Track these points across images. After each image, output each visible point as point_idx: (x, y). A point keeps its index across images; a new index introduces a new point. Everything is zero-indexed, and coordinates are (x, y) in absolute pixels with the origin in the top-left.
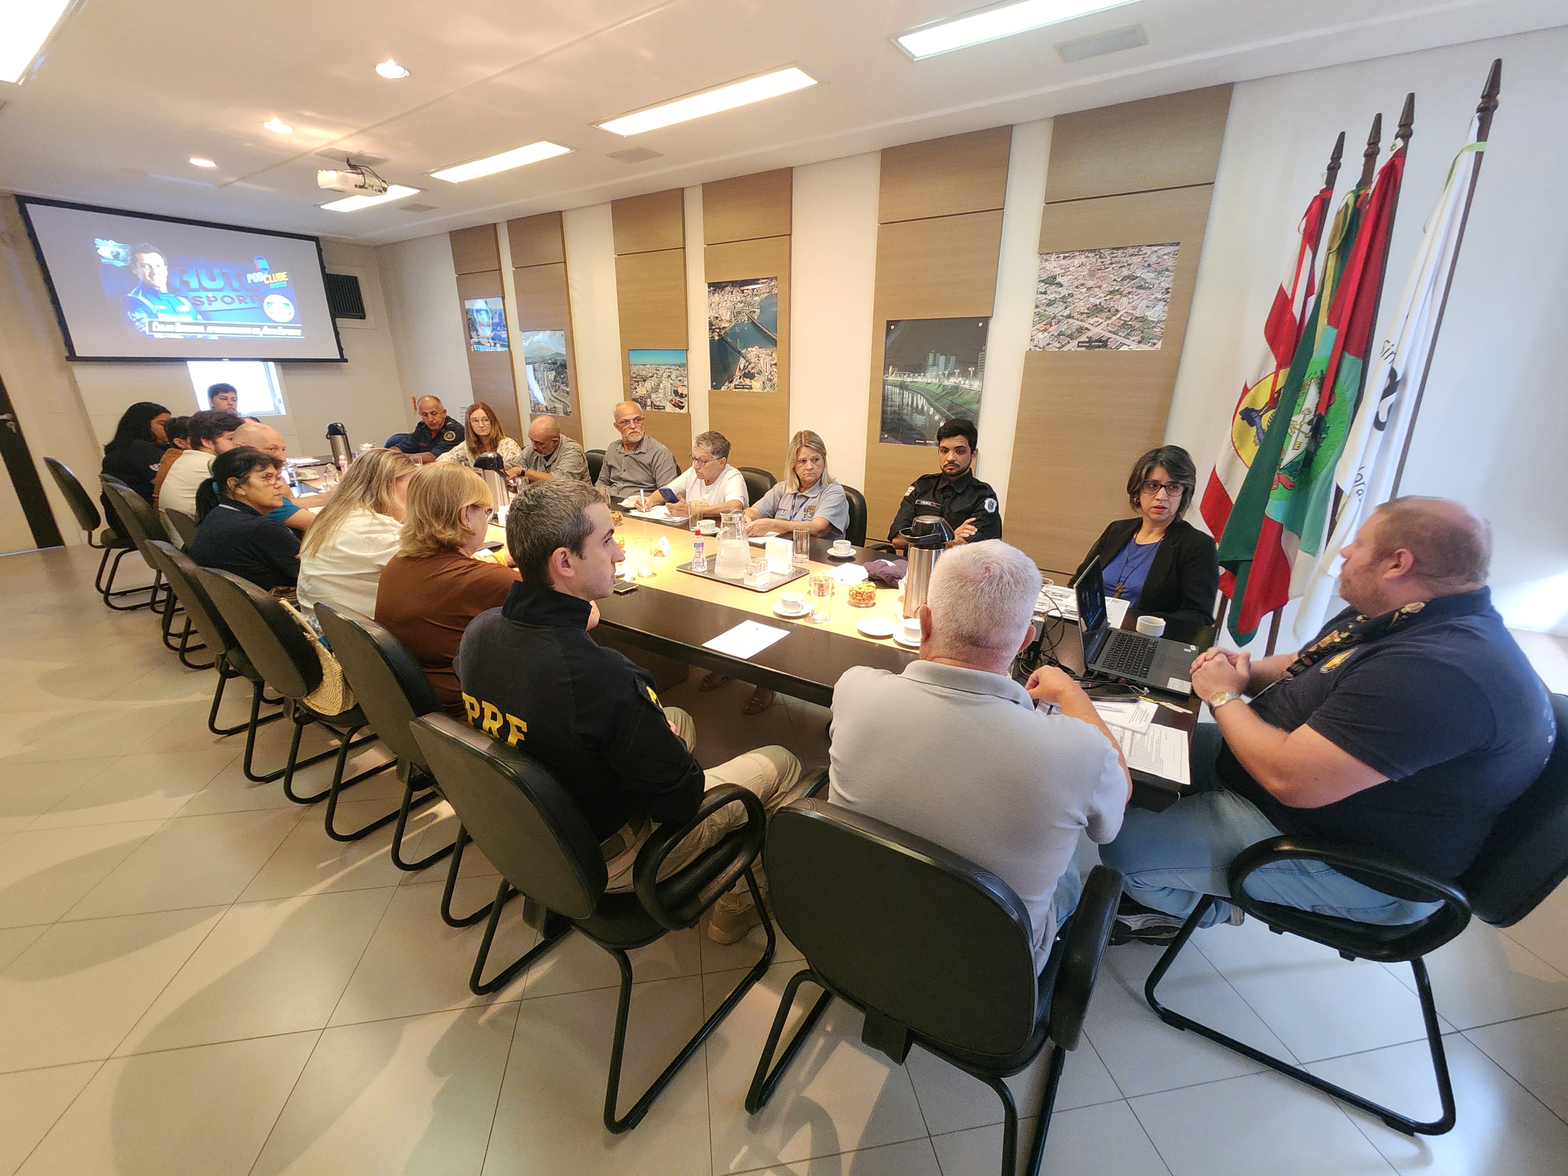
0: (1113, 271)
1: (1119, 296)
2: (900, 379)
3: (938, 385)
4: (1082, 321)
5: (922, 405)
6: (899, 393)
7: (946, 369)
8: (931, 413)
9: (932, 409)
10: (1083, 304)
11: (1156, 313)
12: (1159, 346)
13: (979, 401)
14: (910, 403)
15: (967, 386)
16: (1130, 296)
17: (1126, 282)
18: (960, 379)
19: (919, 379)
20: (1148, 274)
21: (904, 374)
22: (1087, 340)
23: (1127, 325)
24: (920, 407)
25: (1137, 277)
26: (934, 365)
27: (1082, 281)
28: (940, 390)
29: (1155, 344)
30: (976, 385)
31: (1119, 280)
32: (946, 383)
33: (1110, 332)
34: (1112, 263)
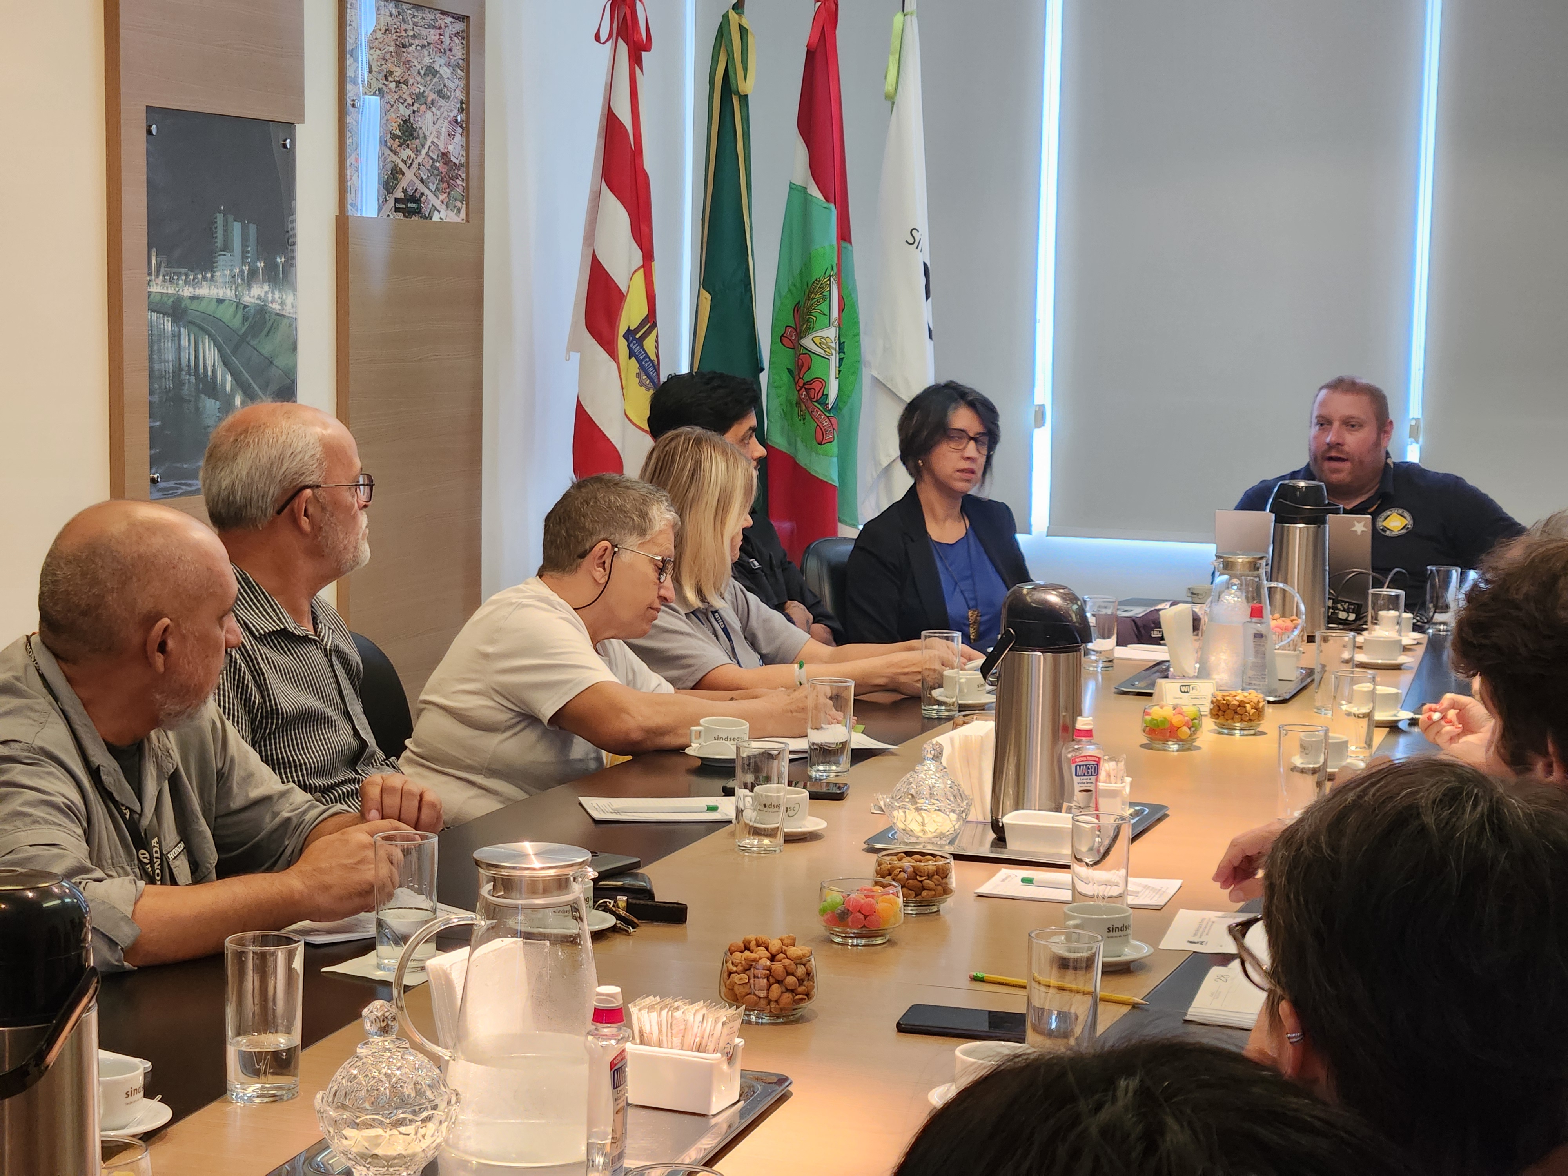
0: (416, 54)
1: (423, 107)
2: (170, 291)
3: (233, 309)
4: (395, 153)
5: (214, 366)
6: (173, 335)
7: (244, 257)
8: (228, 387)
9: (229, 377)
10: (394, 116)
11: (455, 148)
12: (463, 212)
13: (294, 348)
14: (193, 363)
15: (276, 307)
16: (434, 109)
17: (428, 78)
18: (266, 287)
19: (204, 291)
20: (445, 68)
21: (179, 275)
22: (401, 195)
23: (437, 168)
24: (210, 373)
25: (437, 72)
26: (227, 247)
27: (389, 66)
28: (236, 322)
29: (459, 210)
30: (289, 299)
31: (422, 72)
32: (247, 299)
33: (422, 180)
34: (414, 37)
